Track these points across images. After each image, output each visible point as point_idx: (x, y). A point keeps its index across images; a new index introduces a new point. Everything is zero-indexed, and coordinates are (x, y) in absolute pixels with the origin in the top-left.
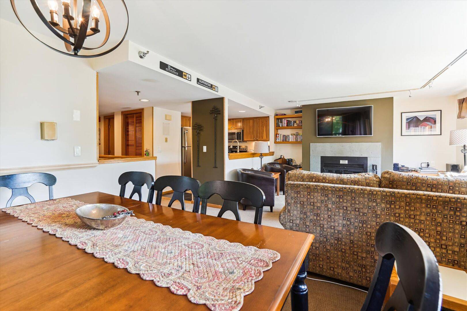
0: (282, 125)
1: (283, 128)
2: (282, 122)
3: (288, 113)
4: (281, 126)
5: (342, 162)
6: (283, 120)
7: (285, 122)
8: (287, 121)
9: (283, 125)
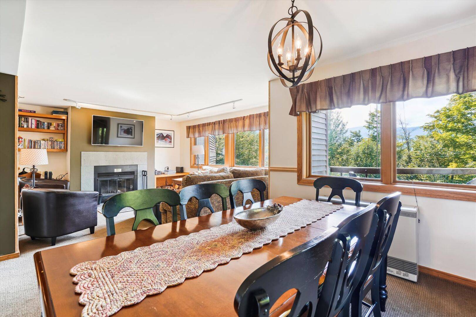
0: (28, 126)
1: (29, 130)
2: (27, 122)
3: (39, 111)
4: (25, 126)
5: (116, 171)
6: (30, 119)
7: (32, 123)
8: (37, 121)
9: (30, 126)
